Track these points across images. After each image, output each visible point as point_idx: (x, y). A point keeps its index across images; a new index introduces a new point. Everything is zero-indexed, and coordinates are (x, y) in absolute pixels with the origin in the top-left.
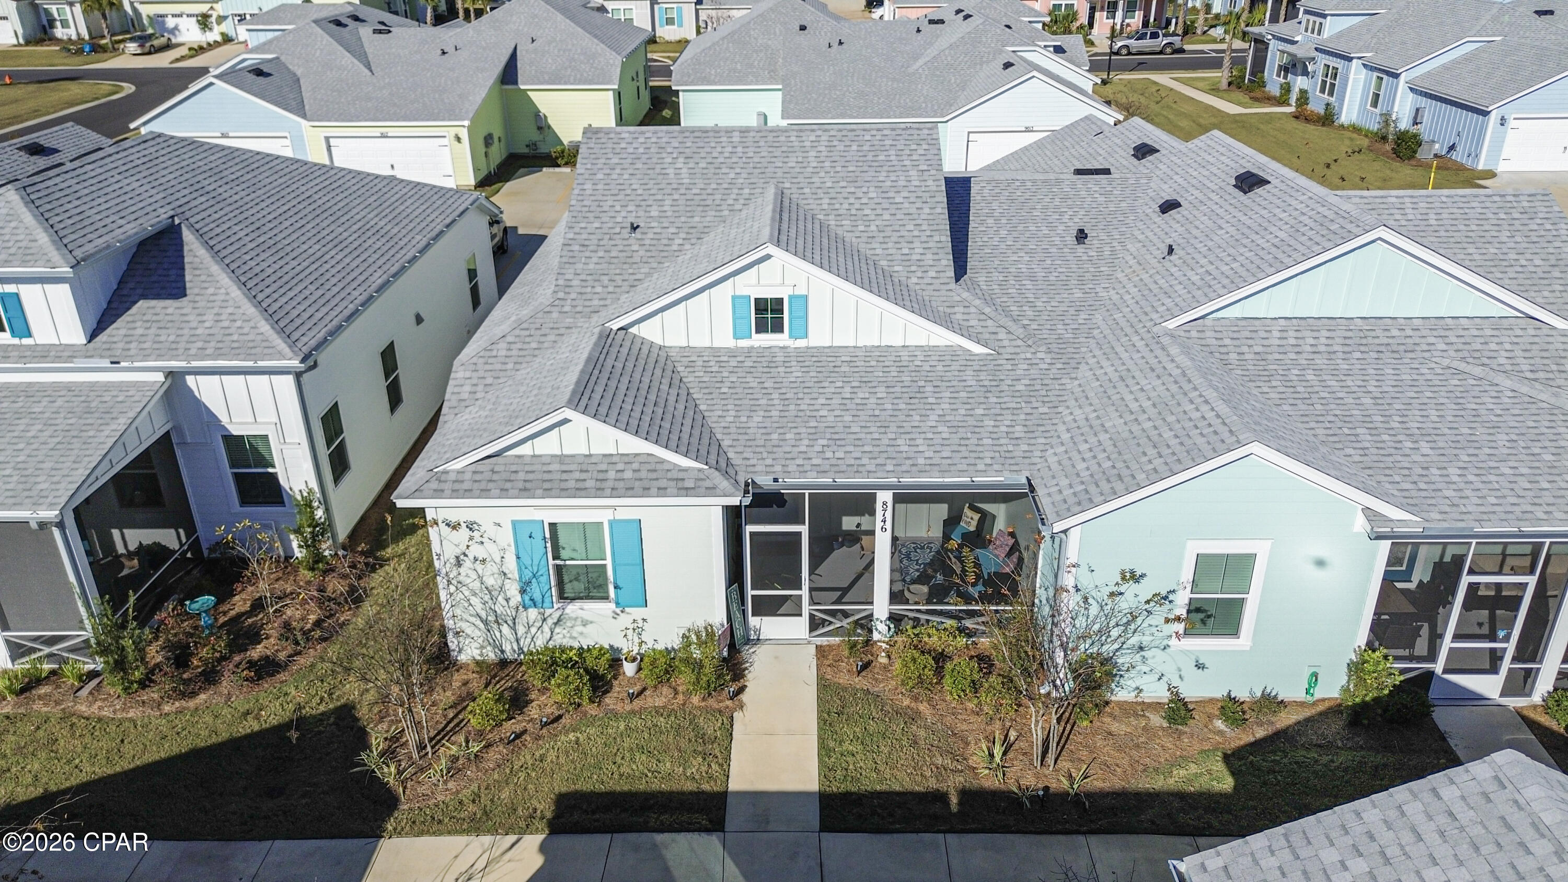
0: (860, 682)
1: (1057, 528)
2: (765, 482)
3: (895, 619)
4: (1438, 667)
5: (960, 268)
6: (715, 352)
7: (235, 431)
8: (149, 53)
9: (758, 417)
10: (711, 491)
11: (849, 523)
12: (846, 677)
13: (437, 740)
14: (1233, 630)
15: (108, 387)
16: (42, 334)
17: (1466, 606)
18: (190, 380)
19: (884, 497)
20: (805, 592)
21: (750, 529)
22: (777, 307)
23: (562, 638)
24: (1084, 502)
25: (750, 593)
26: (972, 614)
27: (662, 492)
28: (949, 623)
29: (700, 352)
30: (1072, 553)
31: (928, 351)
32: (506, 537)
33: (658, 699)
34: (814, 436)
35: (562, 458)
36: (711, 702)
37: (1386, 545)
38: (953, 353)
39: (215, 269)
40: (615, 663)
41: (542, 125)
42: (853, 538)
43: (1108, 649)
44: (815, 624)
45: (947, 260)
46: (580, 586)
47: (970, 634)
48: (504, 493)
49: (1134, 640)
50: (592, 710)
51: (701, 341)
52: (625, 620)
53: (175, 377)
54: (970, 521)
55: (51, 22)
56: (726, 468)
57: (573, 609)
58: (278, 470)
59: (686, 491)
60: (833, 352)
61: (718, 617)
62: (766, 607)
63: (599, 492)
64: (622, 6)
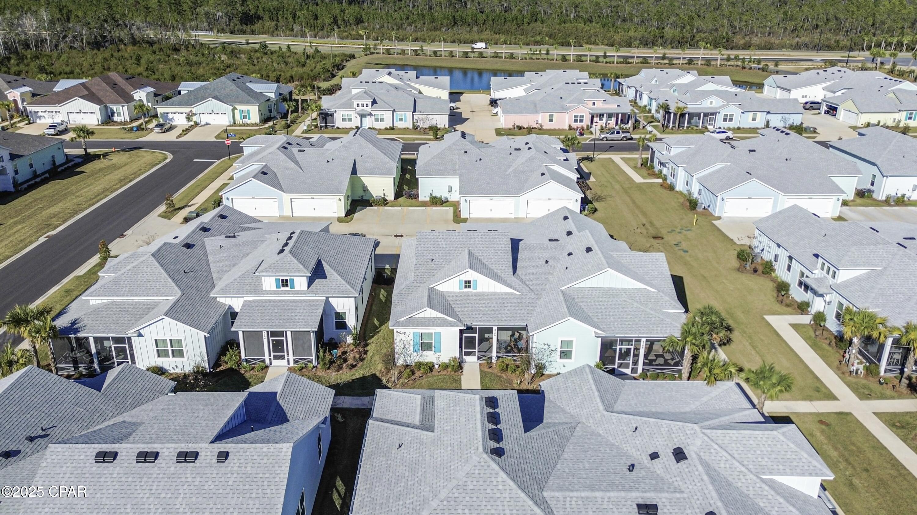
0: (490, 370)
1: (531, 334)
2: (469, 324)
3: (498, 357)
4: (616, 367)
5: (515, 271)
6: (455, 293)
7: (338, 311)
8: (164, 132)
9: (466, 309)
10: (457, 326)
11: (486, 336)
12: (486, 369)
13: (398, 379)
14: (570, 357)
15: (313, 300)
16: (297, 287)
17: (634, 357)
18: (330, 299)
19: (495, 328)
20: (476, 350)
21: (464, 335)
22: (470, 282)
23: (421, 360)
24: (537, 329)
25: (464, 350)
26: (515, 356)
27: (447, 326)
28: (510, 358)
29: (451, 293)
30: (535, 340)
31: (506, 293)
32: (411, 337)
33: (445, 372)
34: (479, 314)
35: (424, 318)
36: (456, 373)
37: (600, 339)
38: (512, 294)
39: (332, 271)
40: (433, 366)
41: (365, 189)
42: (488, 339)
43: (543, 362)
44: (479, 358)
45: (511, 270)
46: (425, 348)
47: (515, 361)
48: (413, 326)
49: (549, 360)
50: (429, 375)
51: (451, 290)
52: (436, 356)
53: (327, 298)
54: (517, 335)
55: (113, 114)
56: (460, 321)
57: (425, 353)
58: (347, 321)
59: (452, 326)
60: (483, 293)
61: (457, 355)
62: (468, 354)
63: (433, 326)
64: (379, 113)
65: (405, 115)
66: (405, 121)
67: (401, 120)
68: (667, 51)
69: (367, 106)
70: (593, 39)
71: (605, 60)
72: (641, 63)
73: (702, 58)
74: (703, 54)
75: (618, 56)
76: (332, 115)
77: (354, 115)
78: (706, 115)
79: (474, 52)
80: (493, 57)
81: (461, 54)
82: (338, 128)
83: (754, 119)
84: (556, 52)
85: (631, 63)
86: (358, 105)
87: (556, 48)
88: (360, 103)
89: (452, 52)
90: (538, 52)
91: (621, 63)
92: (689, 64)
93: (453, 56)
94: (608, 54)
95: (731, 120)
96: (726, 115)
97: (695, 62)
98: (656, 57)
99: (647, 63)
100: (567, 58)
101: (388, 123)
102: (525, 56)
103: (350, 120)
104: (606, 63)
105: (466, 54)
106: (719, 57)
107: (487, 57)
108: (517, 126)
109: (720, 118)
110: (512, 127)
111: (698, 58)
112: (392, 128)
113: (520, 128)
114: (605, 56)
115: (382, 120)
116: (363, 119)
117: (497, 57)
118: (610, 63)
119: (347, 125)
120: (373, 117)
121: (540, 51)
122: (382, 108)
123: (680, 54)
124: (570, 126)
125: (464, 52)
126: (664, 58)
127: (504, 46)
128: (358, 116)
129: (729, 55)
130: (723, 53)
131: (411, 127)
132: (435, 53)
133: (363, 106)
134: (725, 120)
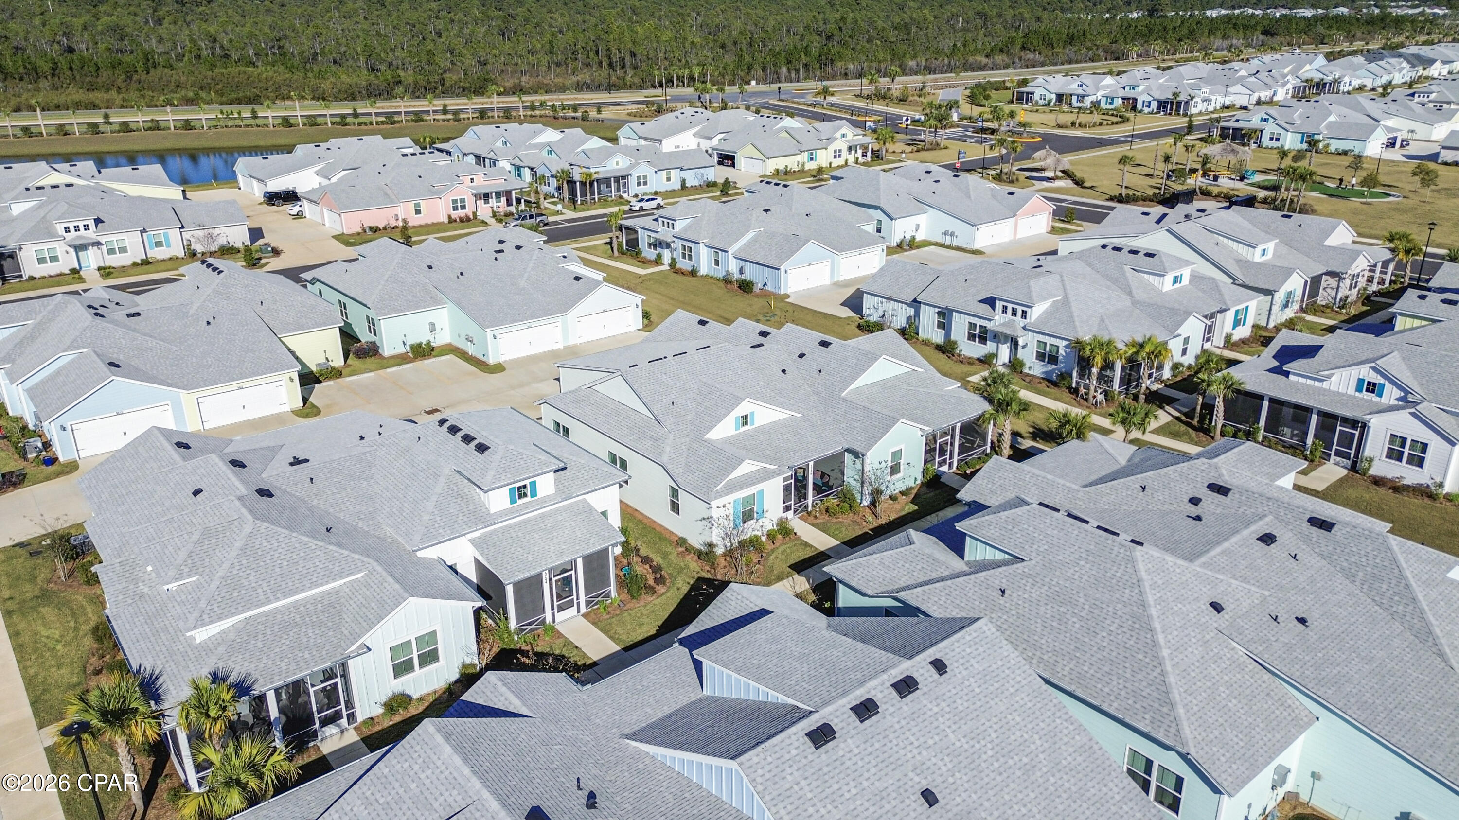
3: (815, 502)
14: (899, 471)
16: (541, 493)
20: (793, 501)
24: (871, 445)
33: (779, 541)
35: (742, 476)
36: (792, 538)
46: (746, 518)
57: (746, 525)
64: (114, 238)
65: (166, 236)
66: (169, 246)
67: (159, 244)
68: (448, 101)
69: (86, 227)
70: (284, 91)
71: (356, 121)
72: (413, 121)
73: (499, 109)
74: (499, 103)
75: (377, 114)
76: (12, 256)
77: (60, 248)
78: (617, 179)
79: (110, 123)
80: (150, 129)
81: (84, 128)
82: (32, 278)
83: (669, 179)
84: (269, 113)
85: (398, 122)
86: (67, 230)
87: (268, 107)
88: (71, 226)
89: (61, 126)
90: (236, 116)
91: (382, 123)
92: (482, 118)
93: (66, 134)
94: (359, 111)
95: (645, 183)
96: (639, 178)
97: (490, 114)
98: (434, 111)
99: (422, 120)
100: (292, 121)
101: (135, 254)
102: (214, 123)
103: (54, 259)
104: (360, 124)
105: (94, 128)
106: (520, 105)
107: (139, 130)
108: (371, 228)
109: (632, 181)
110: (360, 230)
111: (492, 109)
112: (146, 262)
113: (375, 230)
114: (356, 115)
115: (123, 250)
116: (80, 254)
117: (159, 129)
118: (366, 124)
119: (50, 269)
120: (104, 248)
121: (239, 113)
122: (117, 229)
123: (466, 104)
124: (449, 216)
125: (88, 124)
126: (445, 111)
127: (169, 109)
128: (72, 251)
129: (532, 102)
130: (524, 99)
131: (181, 254)
132: (26, 130)
133: (77, 229)
134: (639, 184)
